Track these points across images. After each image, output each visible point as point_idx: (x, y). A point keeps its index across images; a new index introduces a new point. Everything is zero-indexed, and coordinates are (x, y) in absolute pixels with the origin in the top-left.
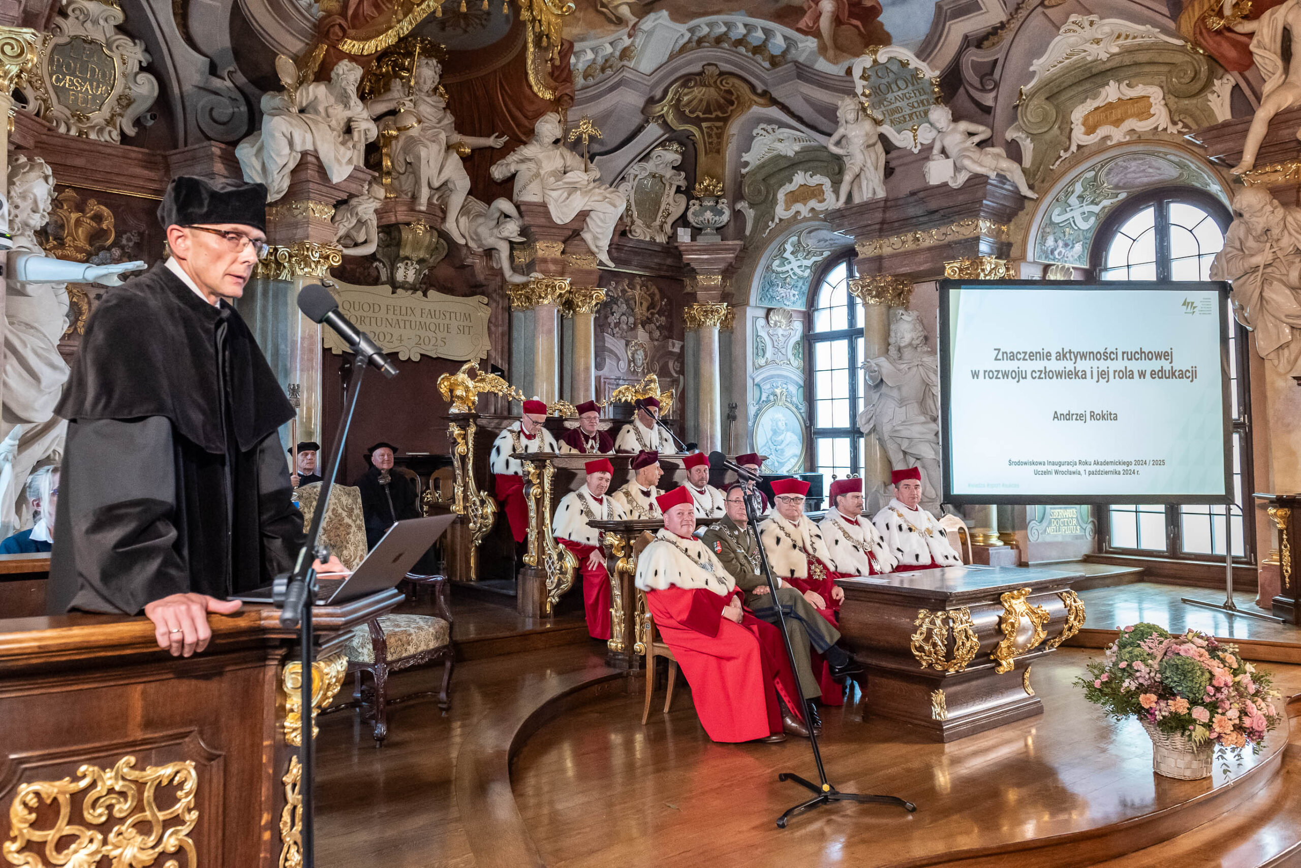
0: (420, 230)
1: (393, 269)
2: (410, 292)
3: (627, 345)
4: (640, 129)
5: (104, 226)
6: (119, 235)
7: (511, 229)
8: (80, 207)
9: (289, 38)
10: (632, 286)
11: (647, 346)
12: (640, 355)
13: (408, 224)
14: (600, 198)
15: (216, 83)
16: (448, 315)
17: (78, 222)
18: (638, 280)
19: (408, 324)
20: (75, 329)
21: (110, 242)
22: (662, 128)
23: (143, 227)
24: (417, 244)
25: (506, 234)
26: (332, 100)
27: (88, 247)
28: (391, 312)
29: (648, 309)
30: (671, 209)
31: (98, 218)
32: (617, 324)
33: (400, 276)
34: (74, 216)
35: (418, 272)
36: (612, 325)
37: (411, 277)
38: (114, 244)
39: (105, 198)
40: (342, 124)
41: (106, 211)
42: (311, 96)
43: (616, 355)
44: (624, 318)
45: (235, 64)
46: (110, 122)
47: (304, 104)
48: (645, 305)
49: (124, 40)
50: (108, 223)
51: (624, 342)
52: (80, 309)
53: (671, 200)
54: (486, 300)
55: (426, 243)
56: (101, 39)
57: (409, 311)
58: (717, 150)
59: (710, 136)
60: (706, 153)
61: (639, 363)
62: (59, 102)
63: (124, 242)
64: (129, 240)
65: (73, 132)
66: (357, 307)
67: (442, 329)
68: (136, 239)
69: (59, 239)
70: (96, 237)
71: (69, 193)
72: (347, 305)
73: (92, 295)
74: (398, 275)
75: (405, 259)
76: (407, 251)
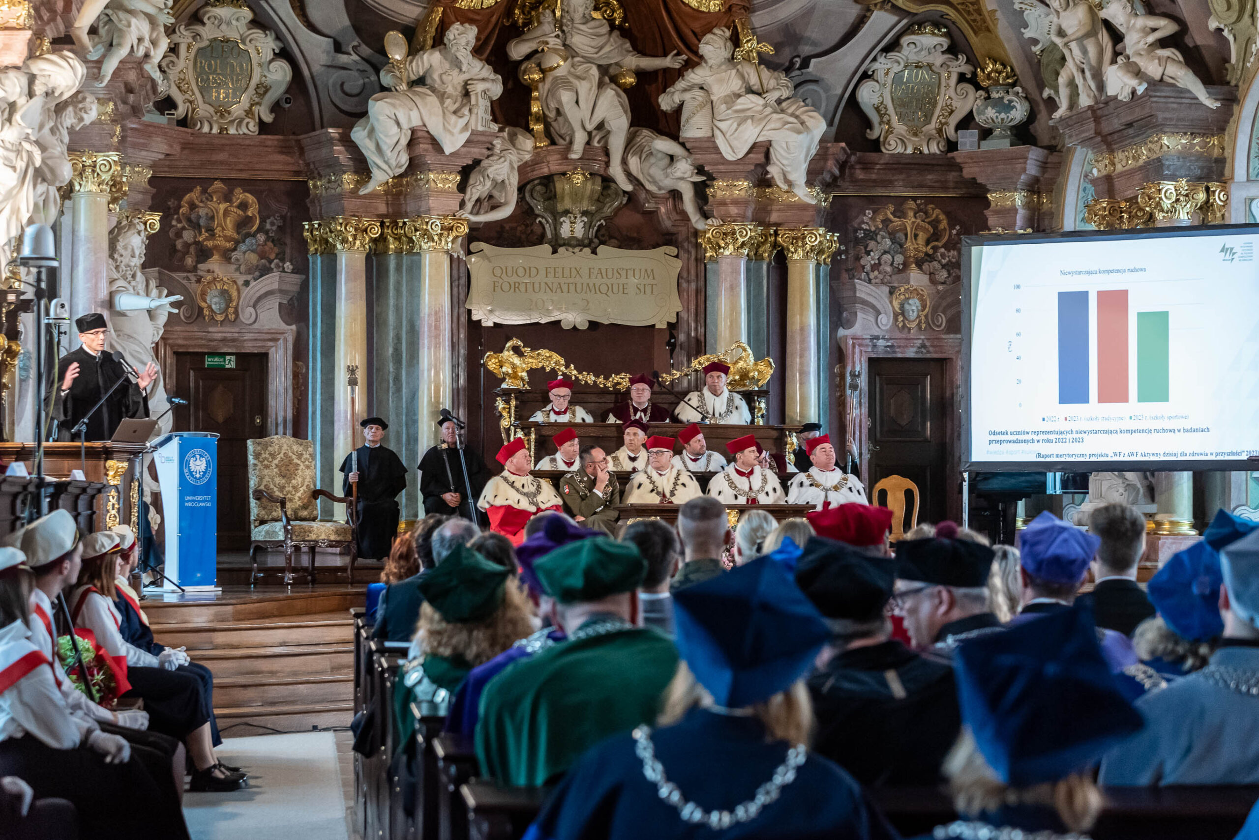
0: (578, 179)
1: (557, 225)
2: (577, 250)
3: (891, 293)
4: (861, 21)
5: (250, 213)
6: (263, 221)
7: (684, 168)
8: (227, 197)
10: (900, 213)
11: (925, 293)
12: (913, 307)
13: (564, 174)
14: (778, 125)
15: (343, 59)
16: (623, 273)
17: (226, 213)
18: (911, 204)
19: (572, 287)
20: (227, 316)
21: (255, 228)
22: (894, 14)
23: (285, 210)
24: (576, 196)
26: (447, 65)
27: (236, 236)
28: (551, 275)
29: (928, 242)
30: (954, 104)
31: (244, 206)
32: (876, 267)
33: (565, 231)
34: (222, 207)
35: (588, 226)
36: (868, 268)
37: (579, 231)
38: (259, 230)
39: (248, 185)
40: (459, 88)
41: (250, 198)
42: (426, 65)
43: (874, 307)
44: (887, 257)
45: (358, 39)
46: (249, 113)
47: (421, 73)
48: (922, 237)
49: (258, 34)
50: (253, 211)
51: (886, 289)
52: (230, 296)
53: (951, 92)
54: (673, 250)
55: (588, 192)
56: (235, 35)
58: (983, 26)
59: (969, 13)
60: (975, 33)
61: (913, 316)
62: (204, 102)
63: (268, 226)
64: (272, 224)
65: (215, 130)
66: (510, 273)
67: (615, 290)
68: (279, 223)
69: (211, 230)
70: (242, 224)
71: (218, 185)
72: (498, 272)
73: (240, 282)
74: (562, 231)
75: (566, 212)
76: (567, 204)
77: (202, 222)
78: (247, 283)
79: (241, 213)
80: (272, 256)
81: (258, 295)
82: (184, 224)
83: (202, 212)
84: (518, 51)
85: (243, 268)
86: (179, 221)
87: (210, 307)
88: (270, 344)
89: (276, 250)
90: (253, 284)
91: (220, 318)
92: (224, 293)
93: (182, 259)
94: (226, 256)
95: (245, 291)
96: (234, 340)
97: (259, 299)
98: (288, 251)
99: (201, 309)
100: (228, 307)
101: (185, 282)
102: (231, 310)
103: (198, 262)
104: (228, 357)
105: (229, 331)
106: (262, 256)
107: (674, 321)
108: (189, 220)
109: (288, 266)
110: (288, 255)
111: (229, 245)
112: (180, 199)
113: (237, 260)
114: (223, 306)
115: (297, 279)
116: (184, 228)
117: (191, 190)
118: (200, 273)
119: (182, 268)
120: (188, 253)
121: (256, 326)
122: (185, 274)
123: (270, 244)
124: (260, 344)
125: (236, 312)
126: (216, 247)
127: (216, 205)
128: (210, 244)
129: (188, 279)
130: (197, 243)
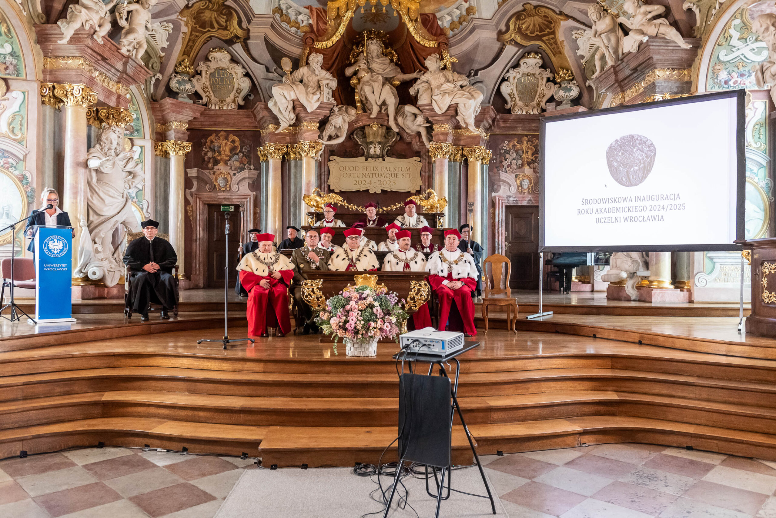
0: (375, 127)
1: (368, 149)
2: (377, 159)
3: (516, 177)
4: (501, 51)
5: (236, 145)
6: (241, 148)
7: (420, 119)
8: (226, 138)
9: (294, 48)
10: (520, 142)
11: (531, 177)
12: (526, 183)
13: (369, 125)
14: (460, 96)
15: (271, 75)
16: (397, 169)
17: (226, 145)
18: (526, 138)
19: (374, 175)
20: (226, 188)
21: (238, 151)
22: (516, 46)
23: (251, 143)
24: (375, 135)
25: (418, 123)
26: (310, 73)
27: (230, 154)
28: (365, 170)
29: (533, 155)
30: (545, 92)
31: (233, 142)
32: (509, 166)
33: (372, 151)
34: (225, 142)
35: (383, 149)
36: (506, 166)
37: (378, 152)
38: (240, 152)
39: (235, 133)
40: (316, 84)
41: (236, 138)
42: (302, 73)
43: (508, 183)
44: (514, 161)
45: (275, 65)
46: (234, 101)
47: (300, 78)
48: (530, 153)
49: (234, 65)
50: (237, 144)
51: (514, 175)
52: (227, 180)
53: (544, 87)
54: (419, 159)
55: (380, 133)
56: (225, 66)
57: (375, 168)
58: (558, 52)
59: (551, 44)
60: (554, 55)
61: (526, 187)
62: (215, 97)
63: (244, 150)
64: (245, 149)
65: (217, 108)
66: (347, 169)
67: (393, 176)
68: (248, 149)
69: (219, 152)
70: (233, 149)
71: (223, 133)
72: (342, 169)
73: (232, 174)
74: (370, 151)
75: (371, 143)
76: (371, 139)
77: (216, 149)
78: (234, 174)
79: (232, 144)
80: (245, 163)
81: (239, 179)
82: (208, 149)
83: (216, 144)
84: (349, 71)
85: (233, 168)
86: (206, 148)
87: (219, 184)
88: (244, 200)
89: (247, 160)
90: (237, 175)
91: (223, 189)
92: (225, 179)
93: (207, 165)
94: (226, 163)
95: (234, 178)
96: (228, 199)
97: (240, 181)
98: (252, 161)
99: (215, 186)
100: (227, 184)
101: (208, 174)
102: (228, 186)
103: (214, 165)
104: (231, 207)
105: (227, 195)
106: (241, 163)
107: (419, 189)
108: (210, 148)
109: (252, 167)
110: (252, 163)
111: (227, 158)
112: (206, 138)
113: (231, 164)
114: (225, 184)
115: (256, 172)
116: (208, 151)
117: (211, 135)
118: (215, 170)
119: (208, 168)
120: (209, 162)
121: (238, 192)
122: (208, 171)
123: (244, 158)
124: (240, 200)
125: (230, 187)
126: (222, 159)
127: (221, 141)
128: (219, 158)
129: (209, 172)
130: (213, 157)
